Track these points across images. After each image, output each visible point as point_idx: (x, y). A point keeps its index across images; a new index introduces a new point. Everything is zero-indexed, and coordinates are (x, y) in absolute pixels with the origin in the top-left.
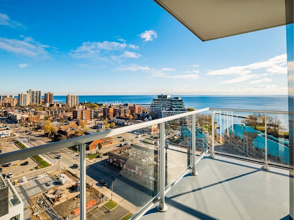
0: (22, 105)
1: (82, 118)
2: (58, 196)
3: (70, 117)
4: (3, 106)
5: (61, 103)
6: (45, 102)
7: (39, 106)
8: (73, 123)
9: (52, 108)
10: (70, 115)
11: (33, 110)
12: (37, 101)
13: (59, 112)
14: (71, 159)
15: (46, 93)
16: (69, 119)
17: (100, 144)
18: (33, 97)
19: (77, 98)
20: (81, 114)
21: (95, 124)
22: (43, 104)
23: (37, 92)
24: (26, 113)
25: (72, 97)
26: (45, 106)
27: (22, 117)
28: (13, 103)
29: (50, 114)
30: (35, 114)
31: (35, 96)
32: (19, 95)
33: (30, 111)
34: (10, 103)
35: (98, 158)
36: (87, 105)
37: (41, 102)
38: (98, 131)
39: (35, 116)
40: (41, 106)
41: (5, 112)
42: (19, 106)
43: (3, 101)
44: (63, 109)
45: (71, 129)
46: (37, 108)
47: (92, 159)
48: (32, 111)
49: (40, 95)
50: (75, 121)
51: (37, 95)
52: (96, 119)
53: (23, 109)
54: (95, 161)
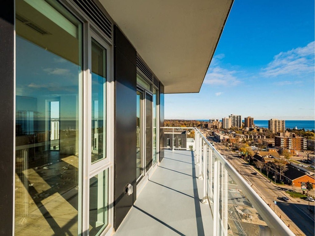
0: (225, 128)
1: (287, 147)
2: (247, 215)
3: (272, 144)
4: (212, 128)
5: (263, 128)
6: (245, 126)
7: (239, 129)
8: (274, 151)
9: (251, 132)
10: (272, 141)
11: (234, 132)
12: (237, 125)
13: (259, 137)
14: (266, 188)
15: (246, 117)
16: (270, 146)
17: (309, 184)
18: (234, 121)
19: (283, 124)
20: (287, 142)
21: (308, 157)
22: (243, 128)
23: (237, 117)
24: (227, 135)
25: (276, 121)
26: (245, 130)
27: (224, 138)
28: (219, 125)
29: (249, 138)
30: (234, 137)
31: (236, 120)
32: (223, 119)
33: (231, 134)
34: (216, 125)
35: (304, 199)
36: (298, 132)
37: (241, 126)
38: (311, 167)
39: (234, 138)
40: (241, 130)
41: (213, 132)
42: (223, 128)
43: (212, 124)
44: (264, 134)
45: (270, 157)
46: (237, 132)
47: (294, 198)
48: (232, 134)
49: (240, 120)
50: (277, 149)
51: (238, 120)
52: (309, 152)
53: (226, 131)
54: (299, 202)
